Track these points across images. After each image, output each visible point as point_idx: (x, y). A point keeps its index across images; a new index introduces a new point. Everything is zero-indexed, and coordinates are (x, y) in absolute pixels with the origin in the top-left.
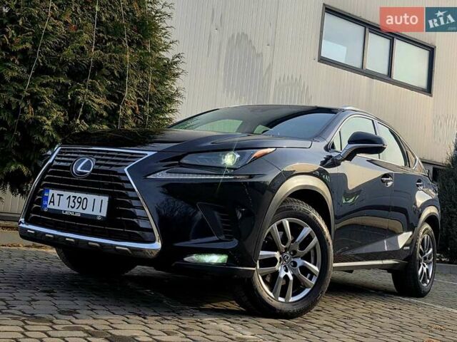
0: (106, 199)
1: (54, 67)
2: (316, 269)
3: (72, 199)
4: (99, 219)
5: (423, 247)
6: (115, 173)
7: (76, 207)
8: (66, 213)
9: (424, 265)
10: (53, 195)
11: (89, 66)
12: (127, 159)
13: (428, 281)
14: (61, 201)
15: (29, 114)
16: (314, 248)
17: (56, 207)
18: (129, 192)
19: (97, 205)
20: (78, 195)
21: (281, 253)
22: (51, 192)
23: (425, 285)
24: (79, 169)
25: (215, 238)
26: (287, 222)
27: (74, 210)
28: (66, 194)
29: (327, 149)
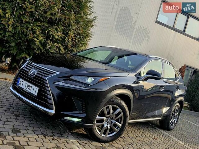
0: (38, 89)
1: (42, 20)
2: (120, 125)
3: (27, 85)
4: (34, 96)
5: (174, 112)
6: (43, 79)
7: (28, 88)
8: (24, 90)
9: (173, 119)
10: (21, 81)
11: (56, 20)
12: (49, 74)
13: (174, 125)
14: (23, 84)
15: (31, 37)
16: (121, 117)
17: (21, 86)
18: (47, 88)
19: (34, 90)
20: (29, 84)
21: (106, 118)
22: (21, 80)
23: (172, 126)
24: (31, 73)
25: (78, 112)
26: (111, 106)
27: (27, 89)
28: (25, 82)
29: (136, 76)
